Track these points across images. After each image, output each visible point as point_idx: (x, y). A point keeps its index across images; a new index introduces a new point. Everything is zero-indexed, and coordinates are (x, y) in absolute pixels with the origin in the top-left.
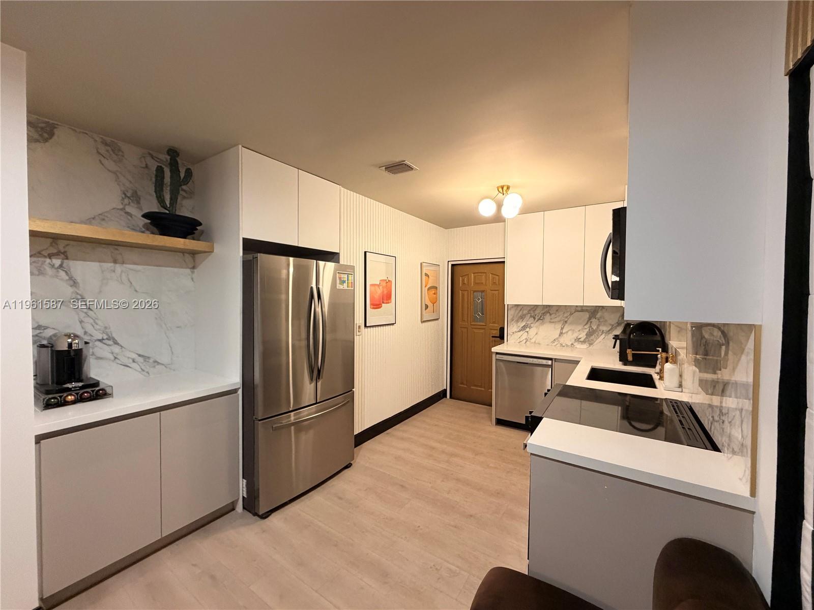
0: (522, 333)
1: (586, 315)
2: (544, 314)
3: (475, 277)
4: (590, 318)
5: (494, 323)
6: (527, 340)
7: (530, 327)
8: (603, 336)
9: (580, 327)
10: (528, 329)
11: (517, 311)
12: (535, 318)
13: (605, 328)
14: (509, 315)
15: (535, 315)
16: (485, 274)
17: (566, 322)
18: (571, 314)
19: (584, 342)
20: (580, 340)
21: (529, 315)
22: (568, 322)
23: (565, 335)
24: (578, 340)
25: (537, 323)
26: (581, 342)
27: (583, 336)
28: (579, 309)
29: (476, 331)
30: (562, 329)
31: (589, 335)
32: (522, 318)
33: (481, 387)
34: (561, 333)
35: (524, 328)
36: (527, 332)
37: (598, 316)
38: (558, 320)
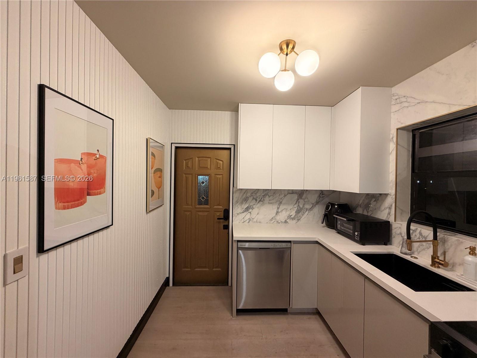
0: (245, 213)
1: (296, 197)
2: (264, 196)
3: (199, 161)
4: (298, 200)
5: (219, 205)
6: (250, 220)
7: (253, 208)
8: (307, 212)
9: (291, 207)
10: (250, 210)
11: (241, 194)
12: (256, 200)
13: (308, 206)
14: (234, 197)
15: (257, 197)
16: (209, 159)
17: (281, 203)
18: (285, 196)
20: (291, 217)
21: (252, 197)
22: (283, 202)
23: (280, 214)
24: (289, 217)
25: (259, 205)
26: (292, 218)
27: (293, 213)
28: (291, 192)
29: (200, 214)
30: (278, 208)
31: (298, 212)
32: (246, 200)
33: (205, 267)
34: (277, 213)
35: (247, 209)
36: (250, 212)
37: (303, 197)
38: (274, 201)
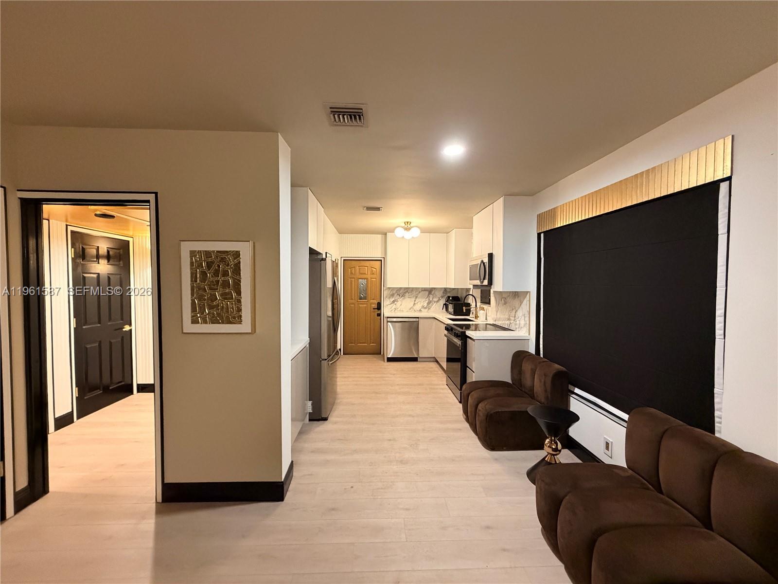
0: (392, 305)
1: (427, 293)
2: (405, 293)
3: (359, 269)
4: (428, 295)
5: (374, 300)
6: (395, 309)
7: (397, 301)
8: (435, 304)
9: (424, 300)
10: (396, 303)
11: (390, 291)
12: (400, 296)
13: (435, 300)
14: (385, 293)
15: (400, 294)
16: (366, 268)
17: (417, 297)
18: (419, 292)
19: (425, 308)
21: (397, 294)
22: (418, 297)
23: (416, 305)
24: (423, 307)
25: (401, 299)
27: (425, 305)
28: (423, 289)
29: (361, 305)
30: (415, 301)
31: (429, 303)
32: (393, 295)
33: (365, 343)
34: (415, 304)
35: (394, 302)
36: (396, 304)
37: (432, 293)
38: (412, 296)
